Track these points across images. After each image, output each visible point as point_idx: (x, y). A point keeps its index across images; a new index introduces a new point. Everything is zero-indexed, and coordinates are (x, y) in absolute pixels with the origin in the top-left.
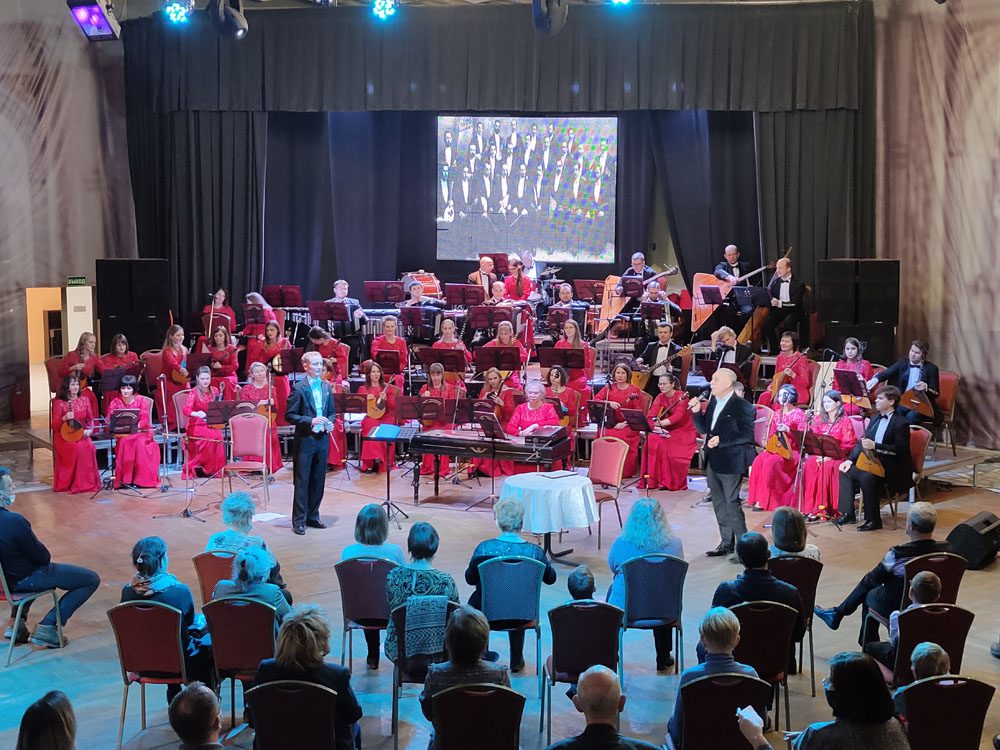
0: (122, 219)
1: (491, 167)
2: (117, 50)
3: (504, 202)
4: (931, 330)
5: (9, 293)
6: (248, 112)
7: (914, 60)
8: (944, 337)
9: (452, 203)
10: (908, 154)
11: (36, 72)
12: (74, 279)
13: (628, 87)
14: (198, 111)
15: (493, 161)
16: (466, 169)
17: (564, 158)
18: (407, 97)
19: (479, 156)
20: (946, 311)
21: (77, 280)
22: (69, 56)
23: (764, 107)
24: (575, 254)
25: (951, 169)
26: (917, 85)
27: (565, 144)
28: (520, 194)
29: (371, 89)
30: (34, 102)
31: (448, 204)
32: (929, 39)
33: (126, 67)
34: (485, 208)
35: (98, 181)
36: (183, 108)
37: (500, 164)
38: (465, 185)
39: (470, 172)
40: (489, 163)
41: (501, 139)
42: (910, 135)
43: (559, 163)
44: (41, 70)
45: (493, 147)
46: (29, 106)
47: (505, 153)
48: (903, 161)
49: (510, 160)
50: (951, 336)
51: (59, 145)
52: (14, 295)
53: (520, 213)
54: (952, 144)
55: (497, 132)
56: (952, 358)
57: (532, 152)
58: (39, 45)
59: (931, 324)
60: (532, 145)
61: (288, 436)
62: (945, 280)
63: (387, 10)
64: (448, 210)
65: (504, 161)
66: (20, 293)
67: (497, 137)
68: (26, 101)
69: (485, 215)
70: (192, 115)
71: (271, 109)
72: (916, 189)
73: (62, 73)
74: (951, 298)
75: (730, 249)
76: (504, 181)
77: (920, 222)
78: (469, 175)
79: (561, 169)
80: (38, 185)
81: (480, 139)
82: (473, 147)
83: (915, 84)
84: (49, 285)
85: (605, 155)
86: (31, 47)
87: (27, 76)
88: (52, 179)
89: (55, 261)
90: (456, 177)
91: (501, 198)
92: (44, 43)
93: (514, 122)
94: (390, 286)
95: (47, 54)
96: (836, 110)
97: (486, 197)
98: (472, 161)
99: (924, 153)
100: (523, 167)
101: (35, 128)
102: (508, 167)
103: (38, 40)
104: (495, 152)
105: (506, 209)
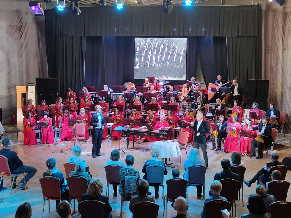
0: (44, 67)
1: (150, 52)
2: (43, 18)
3: (154, 63)
4: (278, 101)
5: (11, 88)
6: (80, 36)
7: (273, 22)
8: (282, 103)
9: (139, 63)
10: (271, 50)
11: (20, 24)
12: (30, 84)
13: (190, 29)
14: (66, 36)
15: (151, 51)
16: (143, 53)
17: (171, 50)
18: (126, 32)
19: (147, 49)
20: (282, 95)
21: (31, 84)
22: (29, 20)
23: (229, 35)
24: (174, 78)
25: (284, 54)
26: (274, 29)
27: (171, 46)
28: (159, 60)
29: (116, 30)
30: (19, 33)
31: (137, 63)
32: (278, 16)
33: (45, 23)
34: (148, 64)
35: (37, 56)
36: (62, 35)
37: (153, 52)
38: (143, 58)
40: (150, 51)
41: (153, 44)
42: (272, 44)
43: (170, 51)
44: (21, 24)
45: (151, 47)
46: (18, 34)
47: (154, 48)
48: (270, 51)
49: (156, 50)
50: (284, 102)
51: (26, 45)
52: (13, 88)
53: (158, 65)
54: (284, 46)
55: (152, 42)
56: (284, 109)
57: (162, 48)
58: (21, 17)
59: (278, 99)
60: (162, 46)
61: (91, 129)
62: (282, 86)
63: (121, 7)
64: (138, 65)
65: (154, 51)
66: (15, 88)
67: (152, 44)
68: (17, 33)
69: (148, 66)
70: (64, 37)
71: (87, 35)
72: (274, 59)
73: (27, 25)
74: (284, 91)
75: (219, 76)
76: (154, 56)
77: (275, 69)
78: (144, 55)
79: (170, 53)
80: (20, 57)
81: (147, 44)
82: (145, 47)
83: (273, 29)
84: (23, 86)
85: (183, 49)
86: (19, 17)
87: (17, 26)
88: (24, 55)
89: (25, 78)
90: (140, 55)
91: (153, 61)
92: (22, 16)
93: (157, 39)
94: (121, 86)
95: (23, 20)
96: (251, 36)
97: (149, 61)
98: (145, 51)
99: (276, 49)
100: (159, 52)
101: (19, 40)
102: (155, 52)
103: (21, 15)
104: (151, 48)
105: (154, 64)
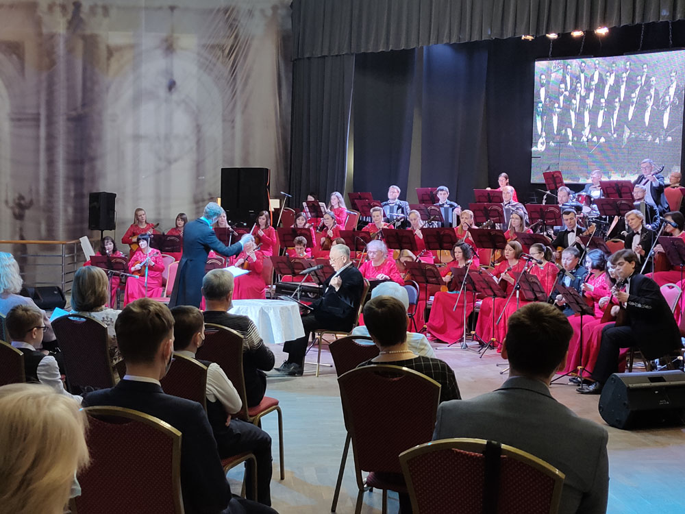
3: (586, 132)
15: (578, 97)
16: (556, 105)
17: (637, 91)
19: (567, 93)
27: (639, 78)
34: (570, 138)
37: (583, 99)
38: (555, 119)
39: (559, 107)
40: (575, 99)
41: (586, 77)
45: (579, 85)
47: (588, 90)
49: (592, 95)
53: (598, 141)
55: (583, 71)
57: (610, 87)
60: (611, 81)
64: (541, 140)
65: (587, 96)
67: (582, 76)
69: (570, 143)
76: (586, 114)
78: (558, 110)
80: (229, 123)
81: (568, 79)
82: (563, 86)
91: (583, 129)
97: (571, 128)
98: (561, 98)
100: (602, 101)
102: (590, 102)
104: (580, 89)
105: (587, 137)
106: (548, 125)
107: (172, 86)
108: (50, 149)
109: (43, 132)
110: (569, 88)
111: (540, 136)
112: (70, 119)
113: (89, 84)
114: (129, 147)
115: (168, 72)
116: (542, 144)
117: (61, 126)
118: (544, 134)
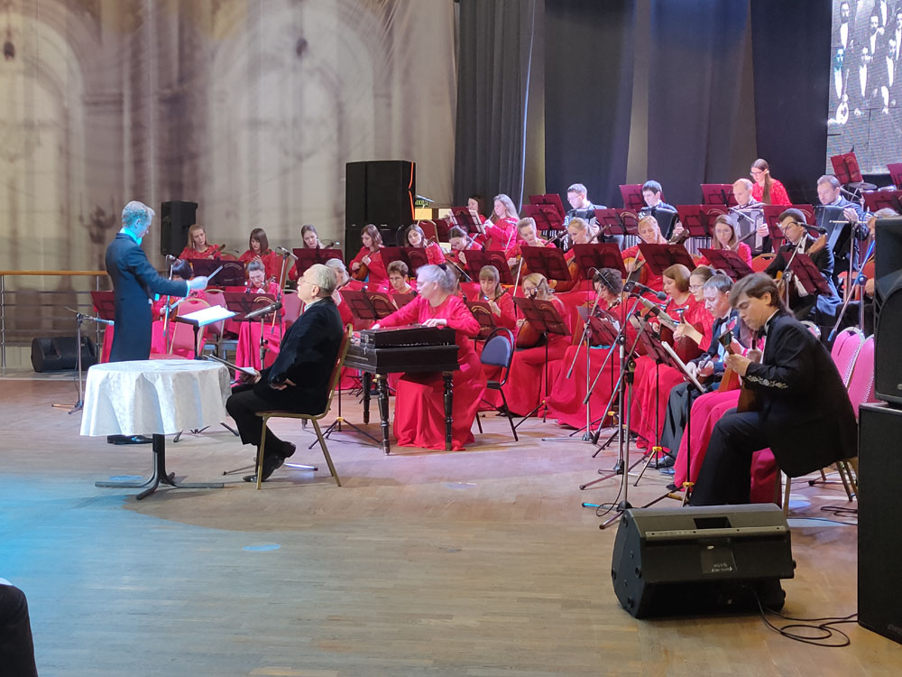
1: (895, 44)
15: (898, 35)
64: (841, 107)
106: (851, 84)
107: (301, 47)
108: (137, 143)
109: (127, 120)
110: (884, 23)
111: (841, 101)
112: (163, 101)
113: (187, 50)
114: (243, 139)
115: (297, 28)
116: (843, 113)
117: (152, 110)
118: (846, 98)
